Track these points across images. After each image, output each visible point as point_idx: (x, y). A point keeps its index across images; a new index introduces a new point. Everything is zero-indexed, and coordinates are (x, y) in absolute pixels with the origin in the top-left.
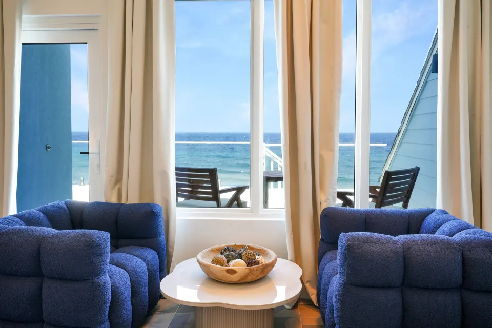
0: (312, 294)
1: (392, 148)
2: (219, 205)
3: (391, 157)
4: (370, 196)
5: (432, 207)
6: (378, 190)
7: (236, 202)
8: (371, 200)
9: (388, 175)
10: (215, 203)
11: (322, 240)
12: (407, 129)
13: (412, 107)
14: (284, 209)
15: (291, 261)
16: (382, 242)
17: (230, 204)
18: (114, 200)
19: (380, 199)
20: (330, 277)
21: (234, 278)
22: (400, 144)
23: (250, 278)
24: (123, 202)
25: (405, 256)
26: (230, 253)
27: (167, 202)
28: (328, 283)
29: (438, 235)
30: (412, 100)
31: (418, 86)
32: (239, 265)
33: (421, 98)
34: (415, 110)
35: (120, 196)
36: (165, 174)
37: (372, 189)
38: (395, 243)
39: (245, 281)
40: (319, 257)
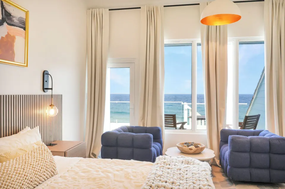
0: (217, 162)
1: (250, 105)
2: (176, 129)
3: (250, 109)
4: (239, 126)
5: (263, 129)
6: (243, 124)
7: (182, 128)
8: (240, 127)
9: (247, 118)
10: (175, 128)
11: (221, 141)
12: (256, 97)
13: (258, 87)
14: (206, 131)
15: (209, 149)
16: (243, 138)
17: (180, 128)
18: (142, 126)
19: (243, 126)
20: (225, 152)
21: (192, 151)
22: (253, 104)
23: (197, 152)
24: (145, 126)
25: (251, 142)
26: (188, 144)
27: (162, 126)
28: (225, 154)
29: (265, 137)
30: (258, 84)
31: (261, 78)
32: (193, 147)
33: (263, 83)
34: (260, 88)
35: (144, 124)
36: (161, 116)
37: (240, 123)
38: (247, 138)
39: (195, 153)
40: (220, 147)
